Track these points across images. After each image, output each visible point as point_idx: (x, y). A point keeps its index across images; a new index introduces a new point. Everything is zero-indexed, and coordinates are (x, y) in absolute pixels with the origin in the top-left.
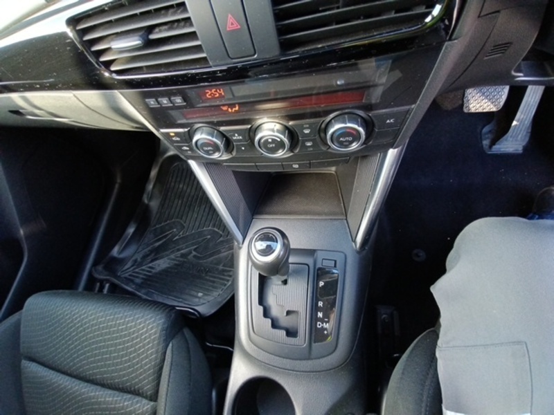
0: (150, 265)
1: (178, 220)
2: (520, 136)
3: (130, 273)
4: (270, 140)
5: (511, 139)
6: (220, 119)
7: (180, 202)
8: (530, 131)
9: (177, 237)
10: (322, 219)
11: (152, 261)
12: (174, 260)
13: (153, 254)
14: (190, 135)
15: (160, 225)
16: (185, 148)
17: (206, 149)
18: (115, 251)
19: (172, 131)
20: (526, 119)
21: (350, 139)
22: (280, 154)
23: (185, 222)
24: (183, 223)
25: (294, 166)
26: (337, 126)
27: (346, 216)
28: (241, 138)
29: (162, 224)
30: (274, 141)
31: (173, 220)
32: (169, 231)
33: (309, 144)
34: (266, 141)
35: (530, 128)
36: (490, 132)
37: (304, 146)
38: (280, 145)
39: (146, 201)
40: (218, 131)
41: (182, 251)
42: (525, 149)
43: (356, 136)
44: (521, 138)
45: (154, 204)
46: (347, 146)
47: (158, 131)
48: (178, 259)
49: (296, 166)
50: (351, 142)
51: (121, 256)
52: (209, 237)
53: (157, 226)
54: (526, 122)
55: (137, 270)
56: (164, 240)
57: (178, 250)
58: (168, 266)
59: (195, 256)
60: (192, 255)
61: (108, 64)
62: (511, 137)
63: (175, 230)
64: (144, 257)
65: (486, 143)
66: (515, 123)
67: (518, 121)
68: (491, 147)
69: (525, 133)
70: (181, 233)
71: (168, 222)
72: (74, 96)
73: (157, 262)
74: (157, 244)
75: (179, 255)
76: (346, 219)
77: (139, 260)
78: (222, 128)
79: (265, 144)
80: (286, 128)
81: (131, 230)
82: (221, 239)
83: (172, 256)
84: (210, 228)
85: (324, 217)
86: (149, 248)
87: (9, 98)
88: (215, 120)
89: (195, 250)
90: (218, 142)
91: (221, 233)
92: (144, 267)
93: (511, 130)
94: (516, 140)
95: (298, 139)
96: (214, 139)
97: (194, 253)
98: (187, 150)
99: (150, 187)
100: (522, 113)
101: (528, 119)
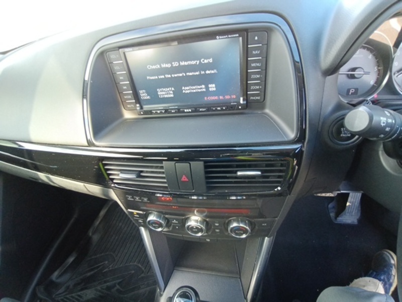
0: (79, 293)
1: (112, 253)
2: (354, 212)
3: (62, 298)
4: (195, 227)
5: (348, 214)
6: (167, 211)
7: (117, 238)
8: (360, 209)
9: (107, 270)
10: (223, 276)
11: (82, 290)
12: (100, 291)
13: (83, 284)
14: (146, 216)
15: (95, 257)
16: (140, 221)
17: (154, 225)
18: (54, 276)
19: (135, 212)
20: (355, 202)
21: (242, 232)
22: (200, 234)
23: (116, 256)
24: (115, 256)
25: (207, 240)
26: (235, 225)
27: (240, 276)
28: (177, 222)
29: (98, 256)
30: (197, 228)
31: (107, 253)
32: (102, 262)
33: (217, 231)
34: (192, 227)
35: (360, 207)
36: (334, 207)
37: (214, 232)
38: (201, 230)
39: (90, 234)
40: (165, 217)
41: (108, 284)
42: (359, 221)
43: (245, 231)
44: (355, 213)
45: (96, 238)
46: (240, 235)
47: (127, 209)
48: (103, 291)
49: (209, 240)
50: (242, 234)
51: (59, 281)
52: (133, 272)
53: (93, 257)
54: (356, 204)
55: (68, 296)
56: (96, 271)
57: (105, 282)
58: (93, 296)
59: (118, 290)
60: (115, 288)
61: (112, 179)
62: (348, 212)
63: (106, 262)
64: (76, 285)
65: (332, 215)
66: (348, 204)
67: (350, 203)
68: (336, 218)
69: (356, 211)
70: (111, 266)
71: (103, 254)
72: (84, 185)
73: (85, 291)
74: (89, 274)
75: (104, 288)
76: (240, 278)
77: (71, 287)
78: (167, 216)
79: (191, 229)
80: (205, 221)
81: (71, 259)
82: (143, 275)
83: (99, 288)
84: (135, 263)
85: (225, 275)
86: (81, 277)
87: (36, 174)
88: (164, 211)
89: (119, 284)
90: (163, 222)
91: (143, 269)
92: (73, 295)
93: (347, 208)
94: (352, 215)
95: (211, 227)
96: (161, 221)
97: (118, 287)
98: (141, 223)
99: (97, 223)
100: (352, 198)
101: (357, 202)
